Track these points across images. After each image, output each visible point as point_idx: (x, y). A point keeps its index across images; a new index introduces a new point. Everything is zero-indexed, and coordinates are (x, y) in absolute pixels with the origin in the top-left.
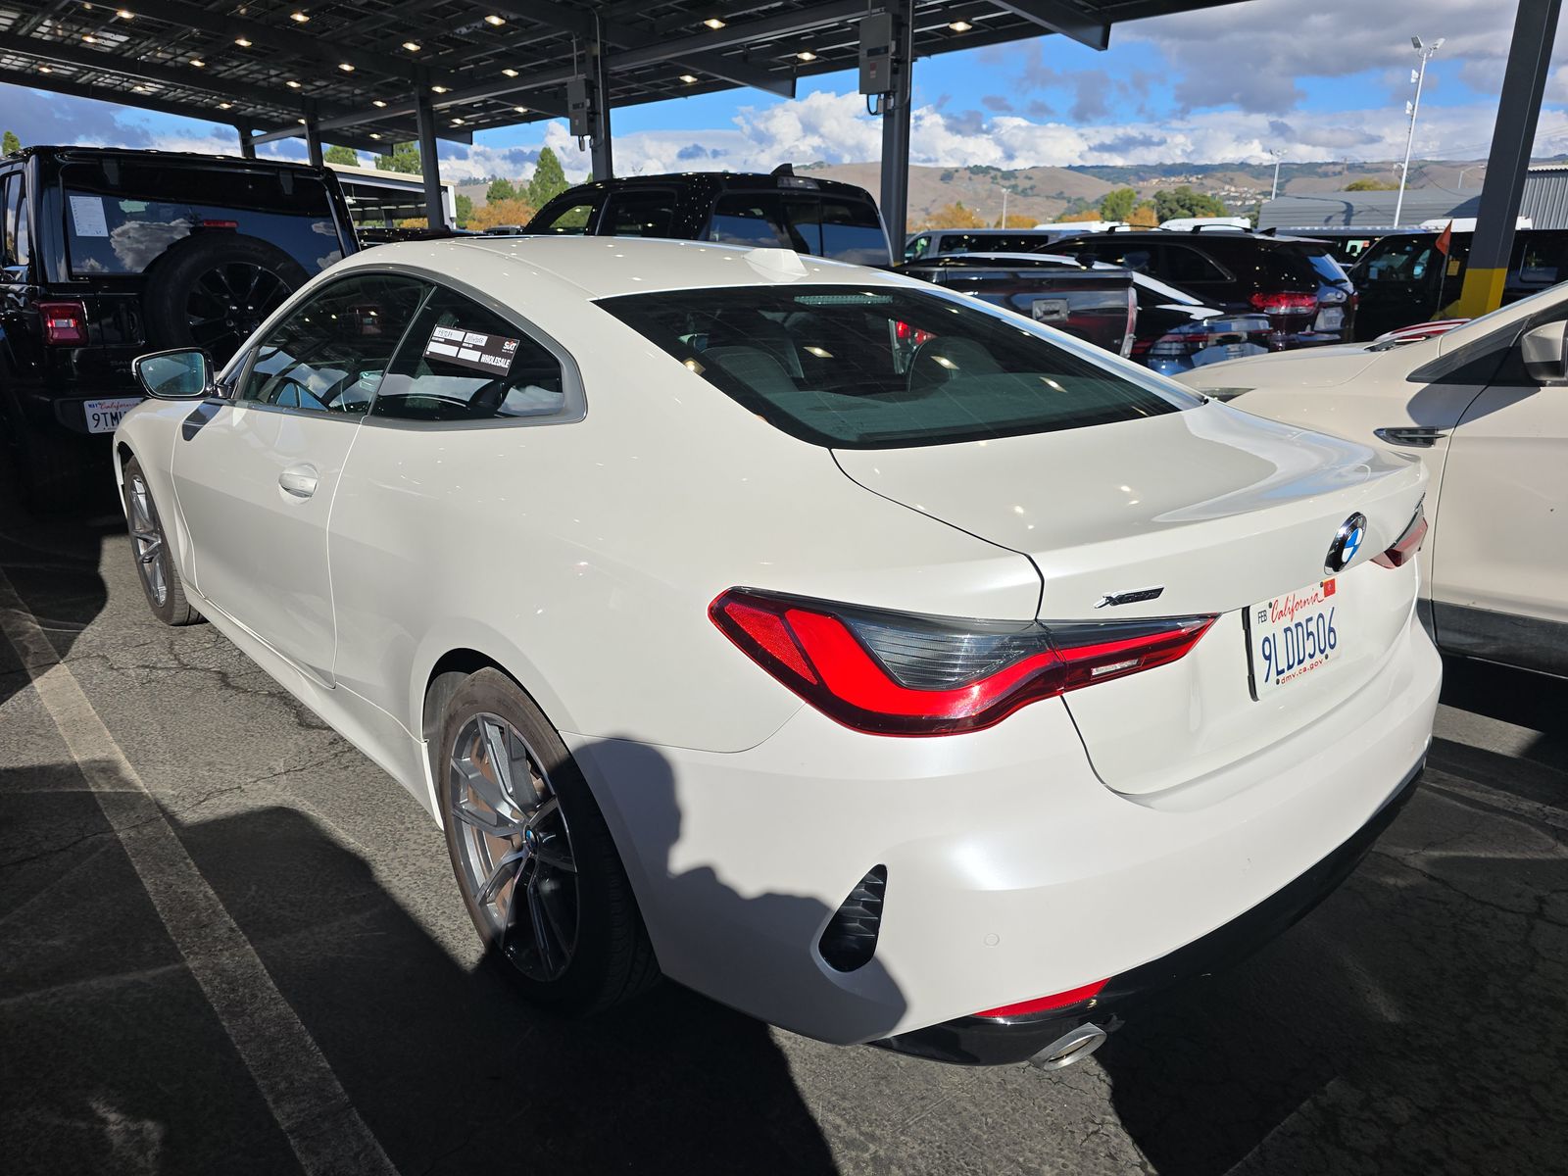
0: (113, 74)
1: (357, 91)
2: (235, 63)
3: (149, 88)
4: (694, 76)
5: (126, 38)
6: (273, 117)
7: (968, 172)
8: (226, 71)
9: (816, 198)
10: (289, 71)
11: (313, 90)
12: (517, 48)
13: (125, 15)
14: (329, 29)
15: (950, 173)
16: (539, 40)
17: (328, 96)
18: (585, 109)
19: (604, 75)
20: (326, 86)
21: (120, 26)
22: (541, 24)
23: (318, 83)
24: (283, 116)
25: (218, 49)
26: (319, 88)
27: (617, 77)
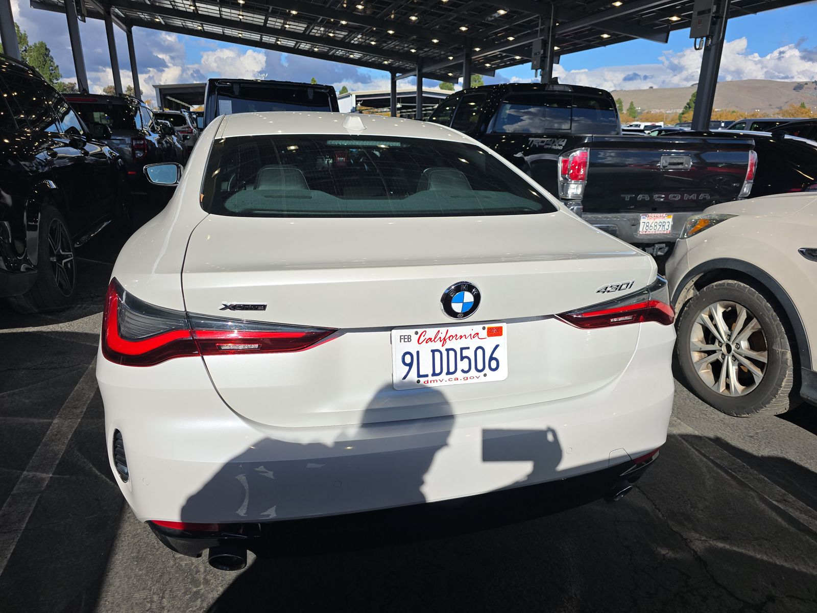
0: (342, 50)
1: (442, 53)
2: (390, 42)
3: (356, 55)
4: (609, 34)
5: (347, 33)
6: (406, 67)
7: (814, 84)
8: (386, 46)
9: (570, 96)
10: (413, 44)
11: (423, 53)
12: (514, 25)
13: (344, 22)
14: (428, 23)
15: (800, 85)
16: (525, 20)
17: (430, 55)
18: (540, 55)
19: (553, 36)
20: (428, 51)
21: (343, 28)
22: (526, 12)
23: (425, 50)
24: (411, 66)
25: (382, 37)
26: (426, 51)
27: (567, 38)
